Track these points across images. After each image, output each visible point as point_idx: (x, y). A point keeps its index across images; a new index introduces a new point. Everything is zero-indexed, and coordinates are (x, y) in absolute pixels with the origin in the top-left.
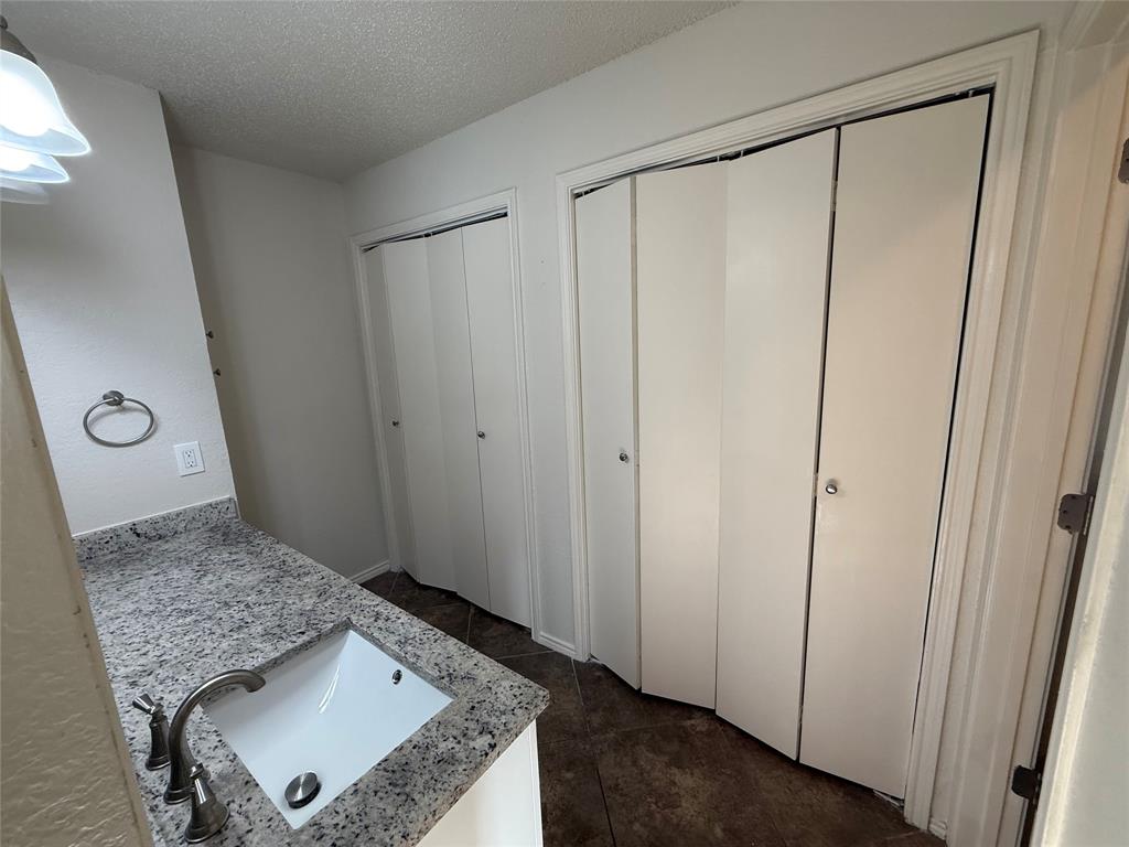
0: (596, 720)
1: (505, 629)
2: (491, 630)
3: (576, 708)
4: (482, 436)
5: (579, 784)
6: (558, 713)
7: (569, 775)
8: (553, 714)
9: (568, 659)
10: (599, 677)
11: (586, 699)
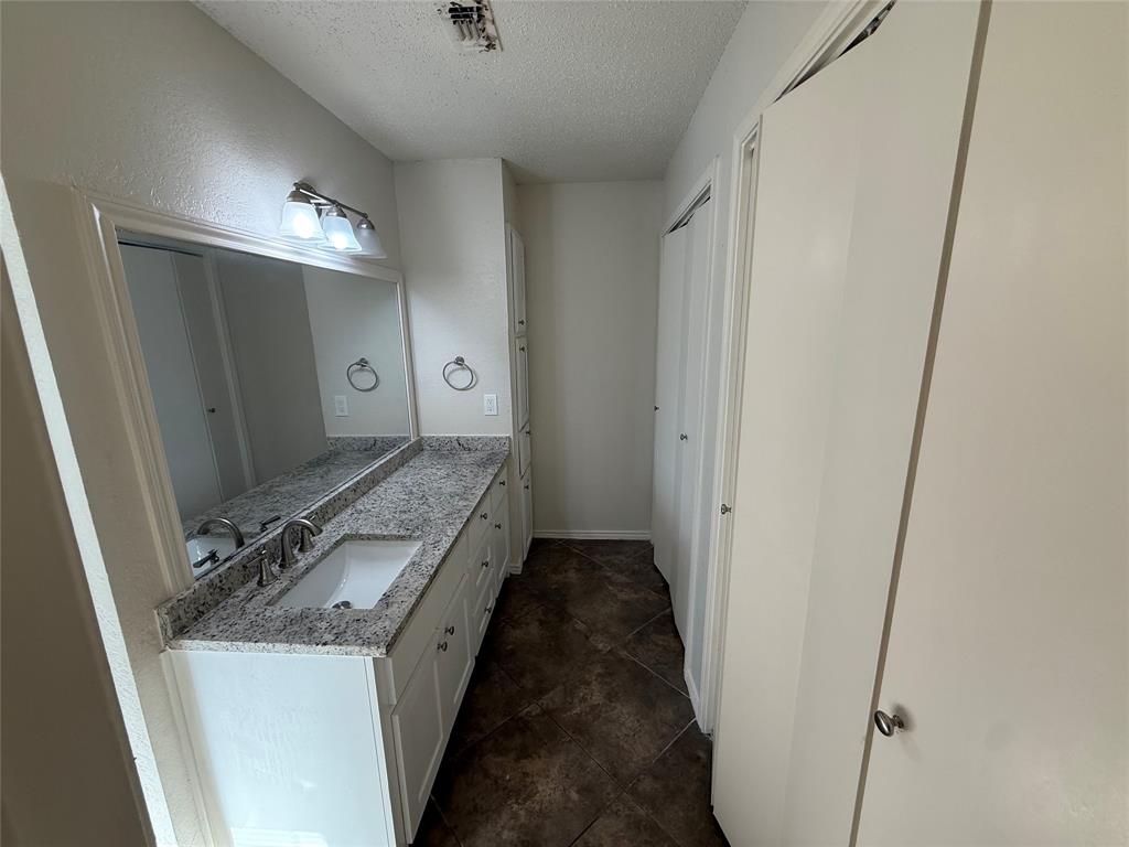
0: (647, 785)
1: (673, 645)
2: (662, 637)
3: (644, 759)
4: (683, 437)
5: (571, 811)
6: (626, 746)
7: (574, 796)
8: (621, 743)
9: (693, 715)
10: (699, 758)
11: (663, 761)
